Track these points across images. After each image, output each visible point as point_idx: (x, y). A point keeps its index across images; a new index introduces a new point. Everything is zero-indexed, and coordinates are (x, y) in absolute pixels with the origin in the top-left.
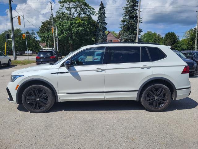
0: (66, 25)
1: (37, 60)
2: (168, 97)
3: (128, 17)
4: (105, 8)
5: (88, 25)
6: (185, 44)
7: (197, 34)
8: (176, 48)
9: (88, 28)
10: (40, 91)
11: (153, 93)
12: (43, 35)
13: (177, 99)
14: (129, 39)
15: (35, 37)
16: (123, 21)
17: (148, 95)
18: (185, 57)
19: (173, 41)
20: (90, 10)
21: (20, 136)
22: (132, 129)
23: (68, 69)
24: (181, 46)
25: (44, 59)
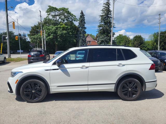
0: (52, 29)
1: (29, 58)
2: (139, 89)
3: (103, 23)
4: (84, 15)
5: (70, 29)
6: (150, 45)
7: (159, 37)
8: (143, 48)
9: (71, 31)
10: (35, 84)
11: (128, 86)
12: (33, 37)
13: (147, 90)
14: (105, 41)
15: (26, 38)
16: (100, 26)
17: (124, 87)
18: (151, 56)
19: (140, 42)
20: (72, 17)
21: (20, 122)
22: (111, 115)
23: (59, 66)
24: (147, 46)
25: (35, 57)
